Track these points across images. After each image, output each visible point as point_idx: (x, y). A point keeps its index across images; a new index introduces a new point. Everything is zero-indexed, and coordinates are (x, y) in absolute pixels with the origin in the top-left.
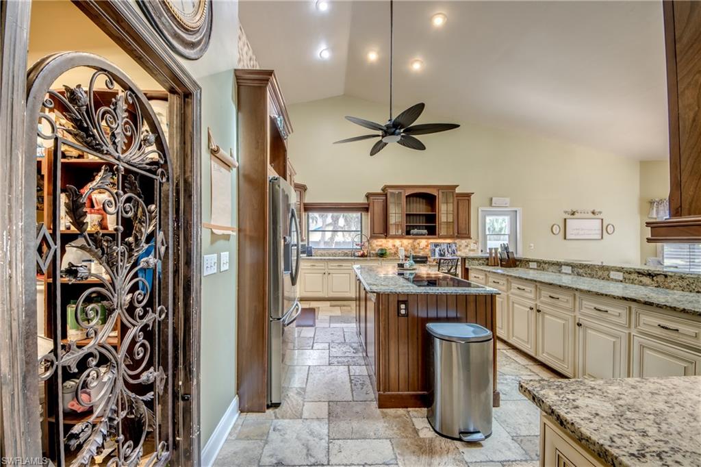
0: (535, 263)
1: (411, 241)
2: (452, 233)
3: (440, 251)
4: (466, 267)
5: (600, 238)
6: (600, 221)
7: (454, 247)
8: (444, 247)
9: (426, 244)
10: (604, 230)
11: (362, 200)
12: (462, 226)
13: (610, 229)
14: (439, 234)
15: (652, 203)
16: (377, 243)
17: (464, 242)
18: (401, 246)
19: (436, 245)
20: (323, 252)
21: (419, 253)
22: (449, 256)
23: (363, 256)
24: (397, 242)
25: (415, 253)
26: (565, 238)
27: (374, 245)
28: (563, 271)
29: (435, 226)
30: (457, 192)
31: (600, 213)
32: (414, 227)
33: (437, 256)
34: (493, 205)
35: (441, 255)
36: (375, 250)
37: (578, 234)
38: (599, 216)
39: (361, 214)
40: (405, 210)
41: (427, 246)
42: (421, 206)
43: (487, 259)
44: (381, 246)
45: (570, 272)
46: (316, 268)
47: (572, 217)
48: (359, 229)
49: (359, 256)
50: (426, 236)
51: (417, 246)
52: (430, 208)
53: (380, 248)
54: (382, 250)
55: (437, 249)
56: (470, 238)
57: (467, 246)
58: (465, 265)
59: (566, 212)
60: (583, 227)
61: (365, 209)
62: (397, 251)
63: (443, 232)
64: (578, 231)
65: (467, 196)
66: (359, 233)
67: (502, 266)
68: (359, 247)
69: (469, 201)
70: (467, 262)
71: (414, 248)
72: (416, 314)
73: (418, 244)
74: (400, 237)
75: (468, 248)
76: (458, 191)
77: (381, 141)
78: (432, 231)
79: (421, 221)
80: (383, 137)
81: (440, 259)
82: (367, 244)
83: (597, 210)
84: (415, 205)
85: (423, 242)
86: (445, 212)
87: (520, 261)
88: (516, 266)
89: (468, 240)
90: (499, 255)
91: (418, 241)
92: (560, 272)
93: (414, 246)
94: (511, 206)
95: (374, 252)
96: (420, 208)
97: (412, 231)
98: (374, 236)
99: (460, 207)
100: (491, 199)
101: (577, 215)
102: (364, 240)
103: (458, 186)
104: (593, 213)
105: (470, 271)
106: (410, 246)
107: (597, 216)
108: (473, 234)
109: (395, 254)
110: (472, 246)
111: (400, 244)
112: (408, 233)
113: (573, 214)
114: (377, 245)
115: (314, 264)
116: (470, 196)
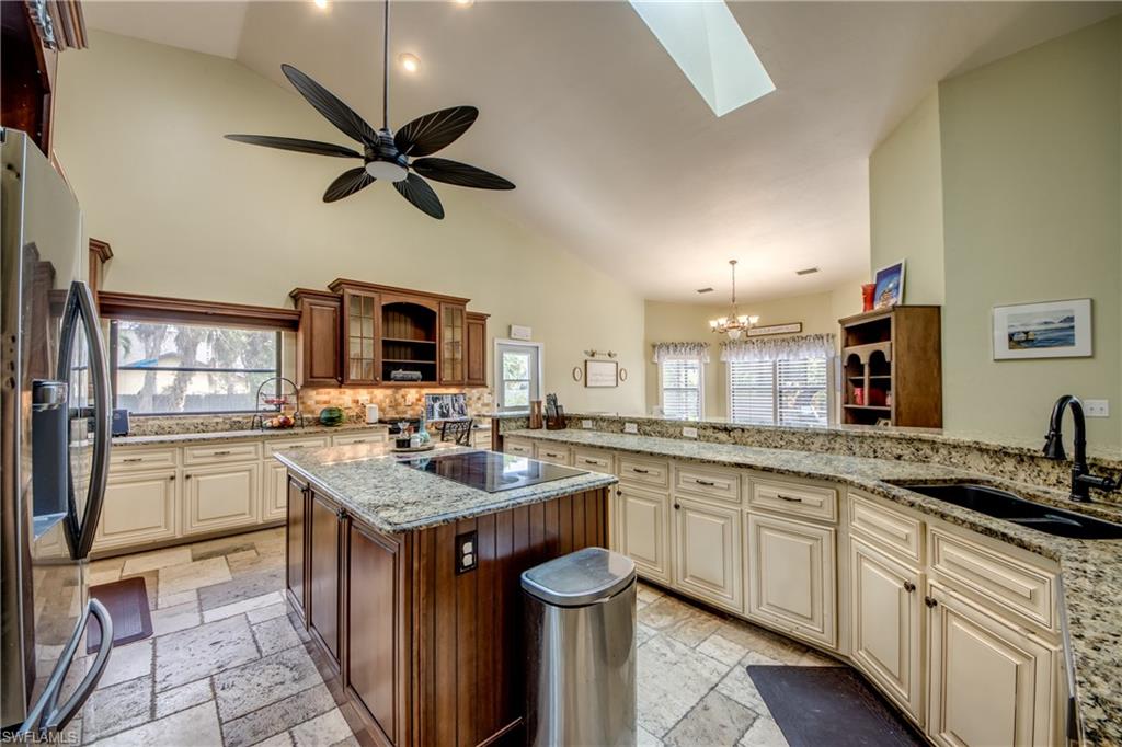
0: (590, 421)
1: (389, 392)
2: (460, 378)
3: (441, 407)
4: (501, 433)
5: (616, 385)
6: (616, 364)
7: (462, 401)
8: (448, 401)
9: (417, 396)
10: (618, 375)
11: (281, 302)
12: (475, 366)
13: (623, 375)
14: (441, 379)
15: (654, 347)
16: (319, 398)
17: (475, 392)
18: (371, 402)
19: (436, 398)
21: (405, 412)
22: (455, 417)
23: (285, 425)
24: (363, 395)
25: (397, 413)
26: (586, 385)
27: (311, 403)
28: (627, 430)
29: (435, 365)
30: (467, 310)
31: (615, 354)
32: (397, 366)
33: (437, 418)
34: (512, 336)
35: (443, 415)
36: (312, 412)
37: (597, 380)
38: (615, 359)
39: (279, 335)
40: (381, 334)
41: (419, 400)
42: (403, 327)
44: (325, 402)
45: (636, 431)
46: (142, 466)
47: (592, 358)
48: (274, 368)
49: (272, 428)
50: (419, 383)
51: (401, 400)
52: (423, 334)
53: (325, 406)
54: (330, 410)
55: (437, 406)
56: (485, 385)
57: (479, 398)
58: (498, 430)
59: (586, 352)
60: (602, 372)
61: (291, 324)
62: (363, 412)
63: (447, 375)
64: (597, 376)
65: (481, 319)
66: (274, 375)
67: (548, 428)
68: (273, 407)
69: (484, 326)
70: (501, 425)
71: (395, 405)
72: (493, 557)
73: (403, 397)
74: (374, 384)
75: (481, 402)
76: (469, 308)
77: (363, 170)
78: (430, 375)
79: (409, 356)
80: (368, 160)
82: (293, 400)
83: (613, 352)
84: (397, 325)
85: (412, 394)
86: (450, 343)
87: (570, 418)
88: (565, 427)
89: (481, 389)
90: (543, 411)
91: (403, 391)
92: (622, 431)
93: (396, 400)
94: (533, 341)
95: (310, 416)
96: (405, 332)
97: (394, 374)
98: (312, 381)
99: (472, 334)
100: (510, 328)
101: (597, 357)
102: (286, 390)
103: (469, 300)
104: (610, 355)
105: (505, 440)
106: (387, 400)
107: (613, 359)
108: (489, 382)
109: (359, 417)
110: (487, 398)
111: (368, 397)
112: (387, 377)
113: (593, 355)
114: (317, 403)
115: (137, 457)
116: (485, 320)
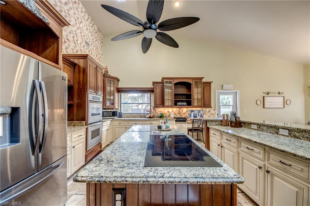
0: (256, 126)
1: (178, 109)
2: (200, 105)
3: (194, 114)
4: (208, 126)
5: (283, 107)
6: (283, 97)
7: (202, 112)
8: (196, 112)
9: (186, 110)
10: (285, 103)
11: (150, 86)
12: (206, 100)
13: (288, 102)
14: (193, 105)
16: (159, 110)
17: (208, 109)
18: (172, 112)
19: (192, 111)
20: (129, 115)
21: (182, 115)
23: (150, 117)
24: (170, 110)
25: (180, 115)
26: (264, 107)
27: (157, 112)
28: (280, 133)
29: (191, 100)
30: (203, 81)
31: (283, 93)
32: (179, 101)
33: (192, 118)
34: (224, 89)
35: (194, 117)
36: (158, 114)
37: (271, 105)
38: (282, 95)
39: (150, 94)
40: (174, 92)
41: (187, 112)
42: (184, 89)
43: (222, 121)
44: (161, 112)
46: (122, 124)
47: (268, 95)
48: (149, 103)
49: (148, 118)
50: (186, 106)
51: (181, 112)
52: (188, 91)
53: (160, 113)
54: (161, 114)
55: (192, 114)
56: (210, 107)
57: (209, 112)
58: (207, 125)
59: (264, 93)
60: (274, 101)
61: (151, 91)
62: (170, 115)
63: (196, 104)
64: (271, 103)
65: (209, 84)
66: (149, 104)
67: (231, 126)
68: (149, 113)
69: (210, 86)
70: (208, 123)
71: (179, 113)
73: (182, 110)
74: (171, 107)
76: (203, 80)
78: (189, 104)
79: (185, 98)
81: (194, 120)
82: (153, 110)
83: (281, 92)
84: (180, 89)
85: (185, 110)
86: (196, 93)
87: (244, 123)
89: (210, 109)
90: (229, 118)
91: (182, 109)
92: (277, 133)
93: (180, 111)
94: (234, 89)
95: (157, 115)
96: (183, 90)
97: (178, 104)
98: (156, 106)
99: (205, 90)
100: (223, 86)
101: (270, 95)
102: (152, 108)
103: (204, 78)
104: (279, 93)
105: (210, 129)
106: (177, 112)
107: (281, 95)
108: (212, 105)
109: (169, 116)
110: (212, 112)
111: (172, 110)
112: (176, 104)
113: (268, 94)
114: (159, 112)
115: (120, 123)
116: (210, 84)
